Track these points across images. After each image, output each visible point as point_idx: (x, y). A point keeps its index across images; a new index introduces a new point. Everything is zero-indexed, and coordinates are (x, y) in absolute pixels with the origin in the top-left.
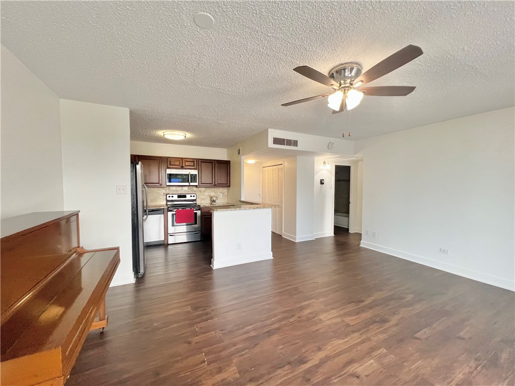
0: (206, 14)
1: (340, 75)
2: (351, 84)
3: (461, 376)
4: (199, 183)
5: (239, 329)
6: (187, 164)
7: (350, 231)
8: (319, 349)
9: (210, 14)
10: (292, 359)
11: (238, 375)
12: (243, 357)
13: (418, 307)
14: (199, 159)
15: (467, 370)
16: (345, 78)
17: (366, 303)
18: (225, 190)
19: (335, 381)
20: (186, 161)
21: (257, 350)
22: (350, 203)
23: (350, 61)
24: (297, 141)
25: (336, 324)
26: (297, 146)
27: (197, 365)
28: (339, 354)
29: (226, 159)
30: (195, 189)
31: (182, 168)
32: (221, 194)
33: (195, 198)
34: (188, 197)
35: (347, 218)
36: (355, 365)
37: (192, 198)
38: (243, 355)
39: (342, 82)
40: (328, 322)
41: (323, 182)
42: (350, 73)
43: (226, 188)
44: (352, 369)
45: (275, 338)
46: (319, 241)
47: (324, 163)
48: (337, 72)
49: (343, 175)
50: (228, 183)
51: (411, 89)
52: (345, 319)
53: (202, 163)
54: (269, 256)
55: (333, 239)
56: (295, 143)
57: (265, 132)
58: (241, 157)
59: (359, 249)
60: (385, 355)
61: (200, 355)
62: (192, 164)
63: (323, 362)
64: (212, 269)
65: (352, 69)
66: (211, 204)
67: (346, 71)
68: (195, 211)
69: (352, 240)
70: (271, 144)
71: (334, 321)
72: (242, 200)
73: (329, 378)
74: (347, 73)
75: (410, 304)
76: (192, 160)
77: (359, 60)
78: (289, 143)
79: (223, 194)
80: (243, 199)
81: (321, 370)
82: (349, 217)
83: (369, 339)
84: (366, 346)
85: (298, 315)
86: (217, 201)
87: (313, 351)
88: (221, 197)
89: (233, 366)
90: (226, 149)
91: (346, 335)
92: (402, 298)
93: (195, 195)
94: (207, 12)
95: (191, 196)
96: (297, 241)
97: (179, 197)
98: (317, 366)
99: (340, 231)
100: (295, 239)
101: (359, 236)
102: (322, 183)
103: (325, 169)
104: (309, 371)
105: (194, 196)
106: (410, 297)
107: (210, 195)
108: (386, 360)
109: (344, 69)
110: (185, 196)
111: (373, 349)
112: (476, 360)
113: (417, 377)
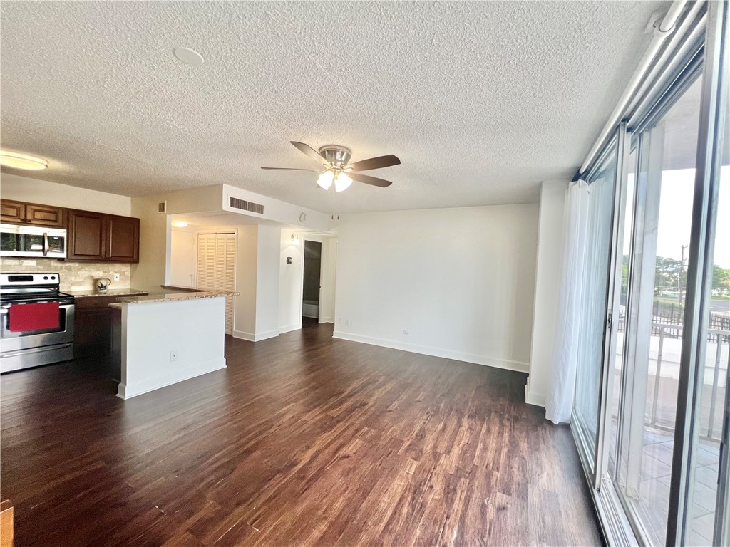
0: (196, 53)
1: (332, 156)
2: (342, 168)
3: (419, 428)
4: (67, 255)
5: (202, 462)
6: (38, 215)
7: (321, 321)
8: (308, 448)
9: (202, 55)
10: (282, 467)
11: (219, 507)
12: (220, 487)
13: (389, 386)
14: (68, 210)
15: (421, 423)
16: (336, 160)
17: (347, 393)
18: (126, 269)
19: (328, 468)
20: (35, 210)
21: (236, 473)
22: (320, 287)
23: (342, 145)
24: (262, 206)
25: (320, 420)
26: (262, 213)
27: (153, 521)
28: (329, 444)
29: (129, 214)
30: (54, 264)
31: (25, 222)
32: (118, 275)
33: (56, 281)
34: (38, 280)
35: (315, 306)
36: (344, 449)
37: (50, 281)
38: (219, 485)
39: (333, 163)
40: (313, 421)
41: (290, 260)
42: (341, 157)
43: (129, 265)
44: (341, 453)
45: (256, 454)
46: (284, 337)
47: (292, 236)
48: (328, 151)
49: (313, 253)
50: (135, 256)
51: (389, 183)
52: (328, 413)
53: (78, 218)
54: (221, 363)
55: (300, 332)
56: (260, 209)
57: (218, 188)
58: (166, 217)
59: (331, 341)
60: (367, 432)
61: (153, 510)
62: (52, 217)
63: (314, 458)
64: (122, 401)
65: (343, 153)
66: (96, 291)
67: (338, 154)
68: (61, 307)
69: (322, 332)
70: (226, 206)
71: (318, 418)
72: (166, 284)
73: (322, 468)
74: (338, 156)
75: (384, 384)
76: (52, 210)
77: (350, 146)
78: (252, 207)
79: (122, 274)
80: (168, 284)
81: (314, 464)
82: (318, 304)
83: (352, 424)
84: (351, 431)
85: (278, 424)
86: (109, 287)
87: (303, 452)
88: (118, 279)
89: (209, 502)
90: (130, 198)
91: (332, 427)
92: (376, 382)
93: (56, 276)
94: (198, 52)
95: (46, 278)
96: (256, 341)
97: (12, 279)
98: (310, 462)
99: (310, 322)
100: (254, 337)
101: (331, 326)
102: (289, 262)
103: (293, 245)
104: (301, 471)
105: (53, 278)
106: (381, 380)
107: (92, 277)
108: (368, 436)
109: (335, 152)
110: (30, 279)
111: (357, 431)
112: (427, 413)
113: (391, 439)
